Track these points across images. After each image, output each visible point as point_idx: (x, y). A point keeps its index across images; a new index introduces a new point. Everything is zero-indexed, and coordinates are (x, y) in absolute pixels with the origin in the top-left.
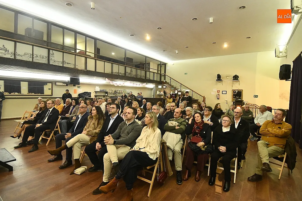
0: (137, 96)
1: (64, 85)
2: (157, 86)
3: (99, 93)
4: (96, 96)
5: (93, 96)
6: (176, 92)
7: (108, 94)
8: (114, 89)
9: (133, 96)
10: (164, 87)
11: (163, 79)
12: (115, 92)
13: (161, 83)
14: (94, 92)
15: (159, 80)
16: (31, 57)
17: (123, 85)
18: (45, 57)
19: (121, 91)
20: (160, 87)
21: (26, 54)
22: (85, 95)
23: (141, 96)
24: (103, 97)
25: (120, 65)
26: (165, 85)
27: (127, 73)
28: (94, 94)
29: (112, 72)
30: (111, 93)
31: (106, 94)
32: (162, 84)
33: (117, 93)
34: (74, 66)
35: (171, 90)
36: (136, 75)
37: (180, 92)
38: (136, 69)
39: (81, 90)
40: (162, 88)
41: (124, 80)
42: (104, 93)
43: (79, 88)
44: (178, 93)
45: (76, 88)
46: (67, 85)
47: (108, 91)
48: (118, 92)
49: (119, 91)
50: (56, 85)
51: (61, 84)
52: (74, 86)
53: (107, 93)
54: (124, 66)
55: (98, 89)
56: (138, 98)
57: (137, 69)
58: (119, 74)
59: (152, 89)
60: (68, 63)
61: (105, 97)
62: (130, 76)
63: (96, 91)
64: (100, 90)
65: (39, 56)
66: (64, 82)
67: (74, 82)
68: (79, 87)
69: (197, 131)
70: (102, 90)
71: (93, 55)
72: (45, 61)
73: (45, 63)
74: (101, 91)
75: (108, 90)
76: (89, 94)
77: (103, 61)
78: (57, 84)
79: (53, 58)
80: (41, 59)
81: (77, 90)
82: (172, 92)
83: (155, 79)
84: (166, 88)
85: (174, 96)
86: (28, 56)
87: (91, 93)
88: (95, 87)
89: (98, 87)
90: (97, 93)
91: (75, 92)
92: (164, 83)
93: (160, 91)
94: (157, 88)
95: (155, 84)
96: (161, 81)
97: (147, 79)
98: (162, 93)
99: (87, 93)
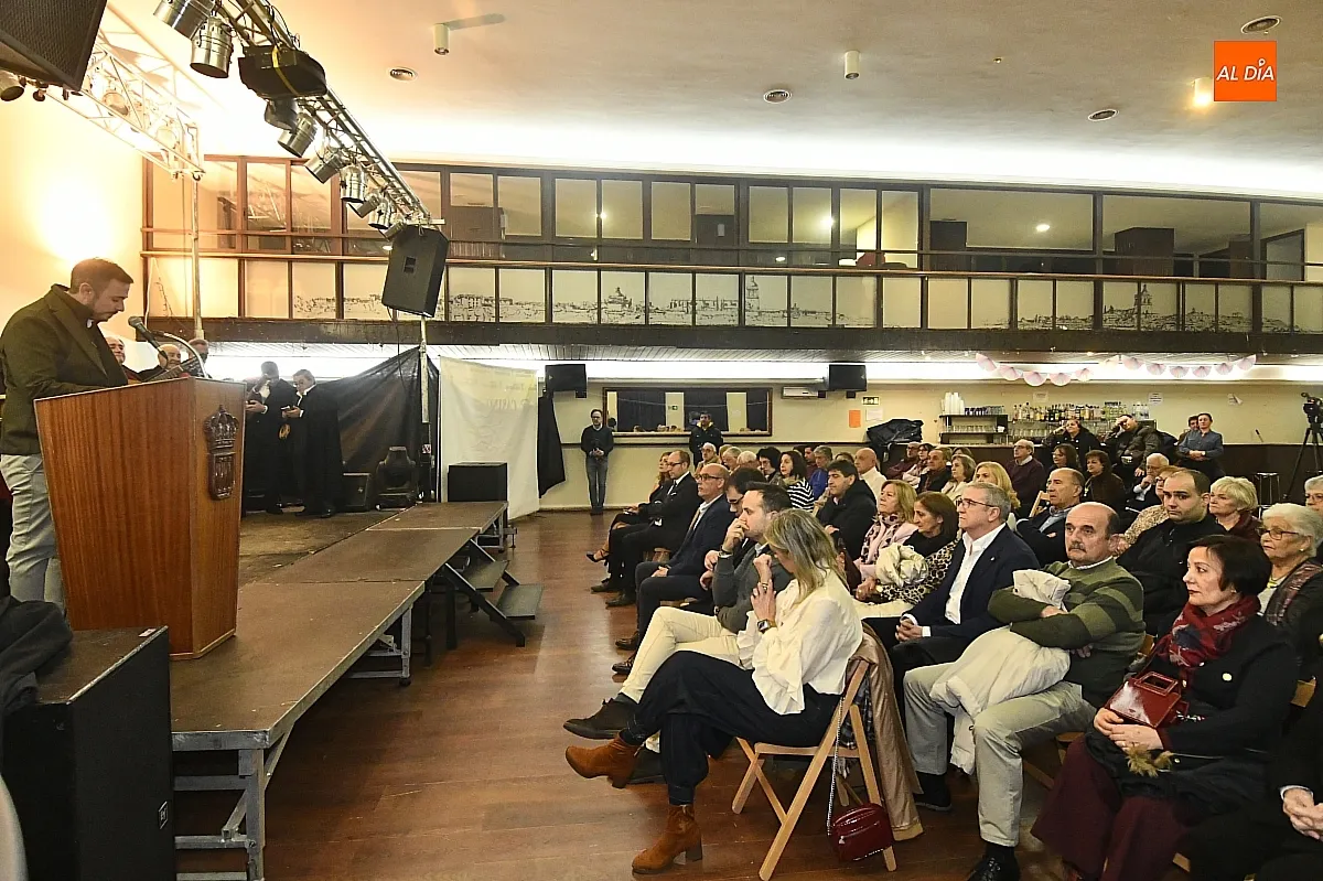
1: (809, 395)
3: (961, 424)
4: (945, 438)
5: (931, 434)
7: (1009, 426)
8: (1044, 403)
12: (1051, 413)
14: (938, 418)
16: (690, 310)
17: (1084, 379)
18: (729, 303)
19: (1091, 412)
21: (675, 305)
22: (894, 431)
23: (1210, 432)
24: (984, 440)
25: (1061, 279)
27: (1105, 316)
28: (942, 428)
29: (1013, 320)
30: (1029, 422)
31: (1001, 429)
34: (830, 317)
36: (1180, 317)
38: (1178, 282)
39: (878, 413)
41: (1090, 354)
42: (987, 423)
43: (869, 403)
45: (857, 403)
46: (822, 395)
47: (1008, 411)
49: (1079, 410)
50: (783, 397)
51: (800, 392)
52: (851, 395)
53: (1002, 420)
54: (1088, 279)
55: (955, 404)
56: (1186, 446)
57: (1184, 282)
58: (1054, 323)
60: (806, 313)
61: (995, 441)
62: (1130, 326)
63: (946, 413)
64: (966, 409)
65: (711, 304)
66: (809, 386)
67: (847, 382)
68: (869, 399)
69: (1176, 657)
70: (978, 409)
71: (911, 261)
72: (728, 318)
73: (732, 323)
74: (971, 413)
75: (1009, 406)
76: (913, 428)
77: (963, 277)
78: (787, 392)
79: (754, 303)
80: (719, 312)
81: (863, 414)
86: (681, 308)
87: (920, 423)
88: (944, 398)
89: (956, 394)
90: (953, 423)
91: (854, 419)
97: (1265, 330)
99: (904, 425)
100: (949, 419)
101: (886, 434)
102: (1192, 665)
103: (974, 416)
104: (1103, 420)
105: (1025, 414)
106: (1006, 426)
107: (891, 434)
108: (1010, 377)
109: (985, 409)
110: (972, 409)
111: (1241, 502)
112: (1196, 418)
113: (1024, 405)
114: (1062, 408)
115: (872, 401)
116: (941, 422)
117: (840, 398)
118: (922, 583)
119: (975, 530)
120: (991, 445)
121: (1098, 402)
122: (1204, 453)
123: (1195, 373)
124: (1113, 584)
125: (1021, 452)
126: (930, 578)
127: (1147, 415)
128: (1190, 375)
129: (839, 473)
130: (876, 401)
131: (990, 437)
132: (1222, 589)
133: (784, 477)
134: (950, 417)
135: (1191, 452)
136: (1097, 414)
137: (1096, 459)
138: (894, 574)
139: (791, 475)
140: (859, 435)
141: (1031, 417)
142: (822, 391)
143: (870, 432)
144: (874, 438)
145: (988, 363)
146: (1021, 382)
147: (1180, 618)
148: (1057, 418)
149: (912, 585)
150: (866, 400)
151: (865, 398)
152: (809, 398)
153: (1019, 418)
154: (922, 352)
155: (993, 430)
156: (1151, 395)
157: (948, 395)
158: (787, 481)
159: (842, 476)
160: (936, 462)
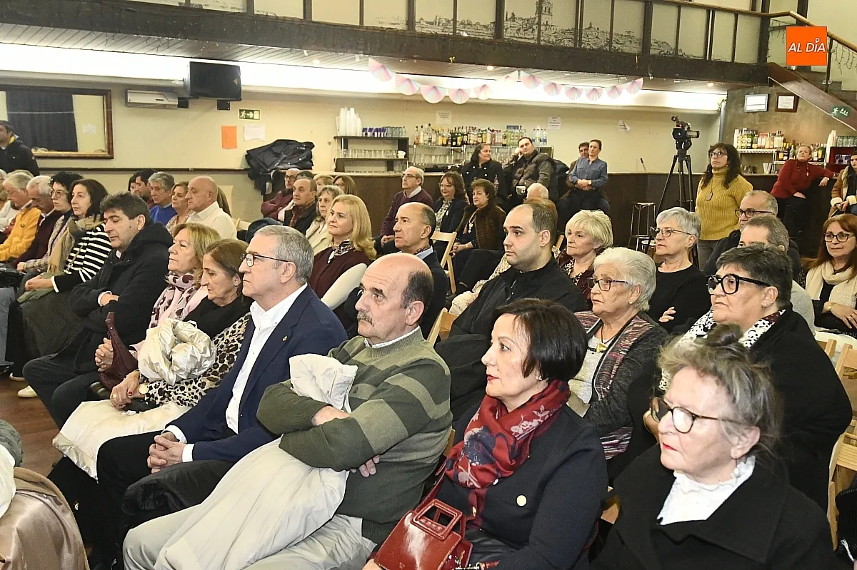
0: (573, 165)
1: (165, 102)
2: (735, 101)
3: (359, 147)
4: (340, 164)
5: (323, 163)
7: (411, 151)
8: (447, 124)
10: (786, 102)
11: (778, 53)
12: (453, 137)
13: (761, 75)
14: (332, 139)
15: (746, 55)
17: (483, 97)
19: (493, 136)
20: (756, 102)
22: (278, 155)
23: (597, 160)
24: (384, 167)
26: (790, 87)
27: (507, 24)
28: (337, 152)
29: (410, 19)
30: (430, 147)
31: (402, 154)
32: (772, 83)
33: (463, 143)
35: (829, 123)
36: (578, 31)
39: (259, 131)
40: (772, 108)
41: (490, 68)
42: (388, 147)
43: (247, 118)
45: (231, 117)
46: (183, 104)
47: (409, 132)
48: (473, 138)
49: (481, 134)
50: (128, 104)
51: (152, 98)
52: (223, 106)
53: (403, 144)
55: (351, 123)
56: (575, 175)
58: (455, 27)
59: (707, 119)
61: (396, 168)
62: (530, 38)
63: (341, 134)
64: (364, 130)
66: (166, 90)
68: (248, 111)
69: (466, 476)
70: (377, 130)
74: (369, 134)
75: (411, 127)
76: (301, 153)
78: (132, 98)
81: (239, 132)
82: (834, 132)
83: (721, 52)
84: (795, 109)
87: (310, 145)
88: (339, 115)
89: (352, 110)
90: (349, 146)
91: (229, 139)
92: (785, 75)
93: (754, 134)
94: (733, 111)
95: (722, 88)
96: (769, 60)
97: (652, 52)
98: (766, 143)
99: (292, 147)
100: (345, 141)
101: (269, 159)
102: (483, 485)
103: (373, 138)
104: (505, 145)
105: (427, 138)
106: (407, 152)
107: (272, 158)
108: (406, 91)
109: (383, 130)
110: (371, 130)
111: (596, 239)
112: (587, 145)
113: (426, 126)
114: (464, 131)
115: (251, 115)
116: (336, 145)
117: (208, 110)
118: (205, 374)
119: (268, 296)
120: (392, 174)
121: (500, 125)
122: (590, 182)
123: (588, 95)
124: (410, 369)
125: (410, 182)
126: (215, 365)
127: (545, 141)
128: (583, 100)
129: (119, 213)
130: (256, 116)
131: (390, 164)
132: (526, 374)
133: (77, 218)
134: (346, 138)
135: (580, 181)
136: (499, 139)
137: (481, 190)
138: (164, 367)
139: (88, 215)
140: (235, 159)
141: (433, 140)
142: (184, 98)
143: (250, 155)
144: (253, 164)
145: (382, 71)
146: (419, 98)
147: (475, 417)
148: (459, 143)
149: (191, 379)
150: (243, 113)
151: (241, 111)
152: (164, 107)
153: (421, 141)
154: (305, 51)
155: (392, 156)
156: (550, 119)
157: (343, 111)
158: (81, 224)
159: (125, 218)
160: (302, 194)
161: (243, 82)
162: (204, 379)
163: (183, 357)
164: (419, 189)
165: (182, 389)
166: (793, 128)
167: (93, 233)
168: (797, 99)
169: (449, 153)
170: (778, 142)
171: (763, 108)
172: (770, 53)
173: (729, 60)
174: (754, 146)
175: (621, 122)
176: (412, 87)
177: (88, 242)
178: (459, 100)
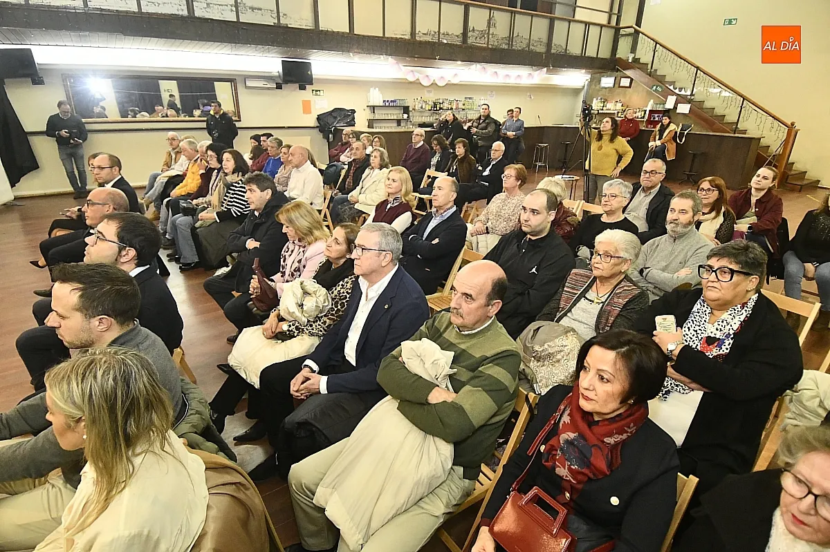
0: (504, 123)
1: (269, 86)
2: (595, 81)
3: (380, 112)
4: (371, 123)
5: (361, 124)
6: (670, 103)
7: (411, 114)
8: (431, 97)
9: (488, 124)
10: (625, 82)
11: (623, 52)
12: (435, 105)
13: (612, 65)
14: (366, 107)
15: (605, 53)
19: (457, 104)
20: (607, 82)
22: (335, 118)
24: (395, 125)
26: (628, 73)
27: (469, 34)
28: (368, 115)
29: (413, 32)
30: (422, 112)
31: (405, 116)
32: (618, 70)
33: (440, 109)
34: (275, 16)
35: (650, 95)
36: (510, 39)
37: (689, 102)
38: (512, 12)
39: (324, 103)
40: (617, 86)
41: (459, 62)
42: (397, 112)
43: (317, 95)
44: (675, 108)
45: (307, 94)
46: (279, 87)
47: (409, 103)
48: (446, 106)
49: (450, 103)
50: (246, 87)
51: (260, 84)
52: (302, 88)
53: (406, 110)
54: (460, 3)
55: (377, 98)
56: (506, 129)
57: (515, 12)
58: (439, 37)
59: (576, 92)
60: (253, 9)
61: (402, 124)
62: (483, 43)
63: (371, 104)
64: (384, 101)
66: (269, 78)
67: (296, 75)
68: (317, 91)
69: (562, 471)
70: (392, 101)
72: (176, 6)
73: (179, 12)
74: (387, 104)
75: (411, 99)
76: (348, 116)
78: (249, 83)
81: (312, 103)
82: (652, 101)
83: (591, 52)
84: (630, 87)
85: (657, 119)
87: (353, 111)
88: (369, 92)
89: (377, 89)
90: (376, 111)
91: (307, 107)
92: (626, 65)
93: (605, 101)
94: (593, 87)
95: (588, 73)
96: (617, 56)
97: (553, 51)
98: (612, 107)
99: (343, 113)
100: (373, 108)
101: (330, 120)
102: (579, 482)
103: (389, 106)
104: (463, 109)
105: (420, 106)
106: (408, 115)
107: (332, 120)
108: (411, 77)
109: (395, 101)
110: (388, 101)
112: (512, 110)
113: (419, 98)
114: (441, 101)
115: (318, 93)
116: (368, 110)
117: (295, 90)
118: (325, 316)
119: (371, 275)
120: (403, 130)
121: (461, 97)
122: (514, 133)
123: (515, 79)
124: (498, 359)
125: (418, 138)
126: (332, 309)
128: (512, 81)
129: (254, 187)
130: (322, 93)
131: (399, 122)
133: (226, 174)
134: (374, 107)
135: (508, 133)
136: (461, 106)
137: (461, 145)
140: (311, 121)
141: (423, 107)
142: (279, 83)
143: (319, 118)
144: (322, 123)
145: (397, 66)
146: (417, 82)
148: (438, 109)
149: (317, 318)
150: (314, 92)
151: (313, 90)
152: (268, 89)
153: (416, 108)
154: (351, 54)
155: (400, 117)
156: (489, 93)
157: (372, 89)
158: (229, 179)
159: (258, 190)
160: (358, 152)
161: (314, 72)
162: (325, 319)
163: (310, 303)
164: (422, 142)
165: (311, 326)
166: (627, 98)
167: (237, 185)
168: (632, 80)
169: (431, 115)
170: (619, 106)
171: (612, 85)
172: (618, 51)
173: (595, 56)
174: (604, 108)
175: (528, 94)
176: (414, 76)
177: (234, 190)
178: (441, 84)
